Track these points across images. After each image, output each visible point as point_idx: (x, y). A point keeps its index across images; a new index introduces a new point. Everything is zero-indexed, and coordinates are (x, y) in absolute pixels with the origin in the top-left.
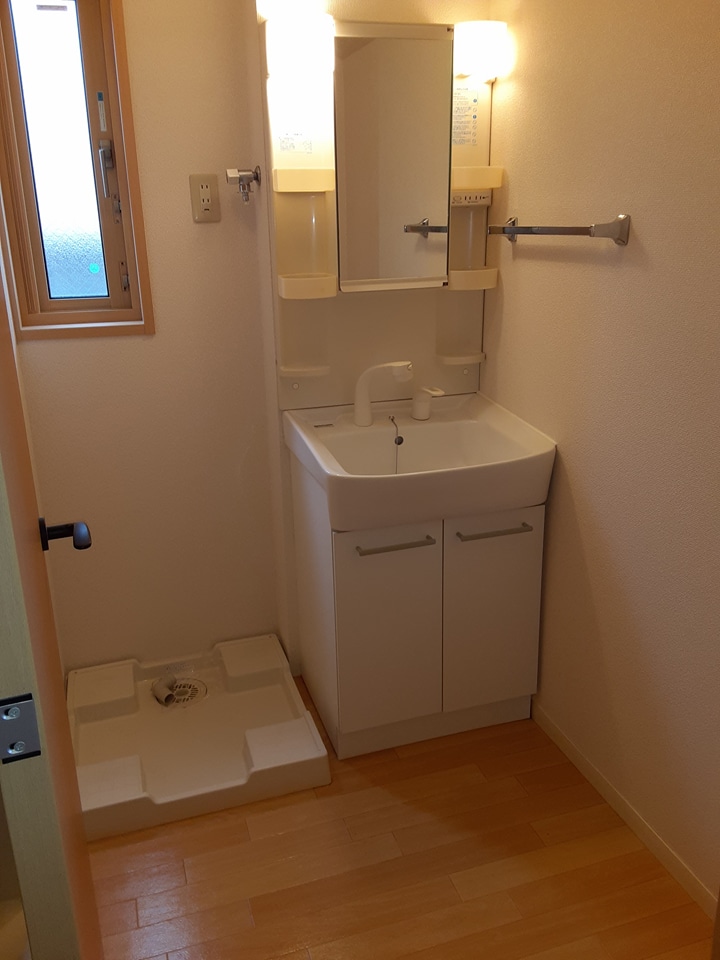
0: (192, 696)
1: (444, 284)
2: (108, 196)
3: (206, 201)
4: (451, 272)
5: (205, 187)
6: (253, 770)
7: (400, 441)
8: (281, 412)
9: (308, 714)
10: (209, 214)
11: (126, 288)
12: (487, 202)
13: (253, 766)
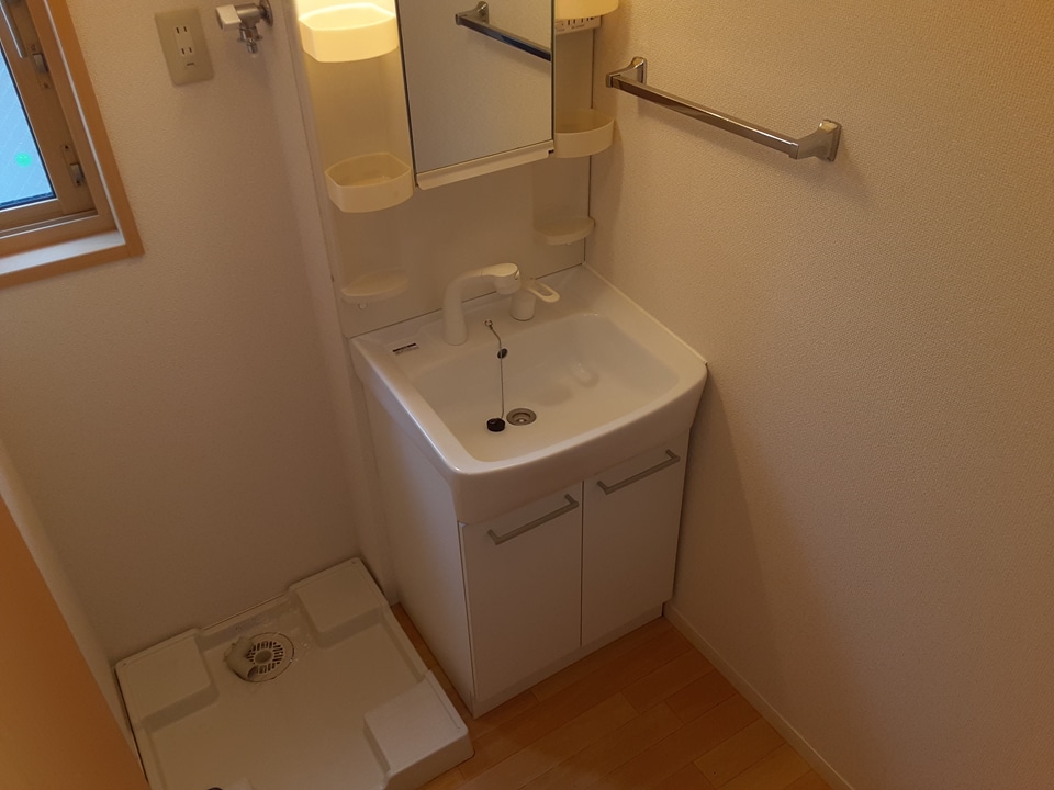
0: (277, 660)
1: (550, 152)
2: (24, 54)
3: (187, 51)
4: (557, 134)
5: (182, 29)
6: (392, 773)
7: (503, 354)
8: (346, 340)
9: (430, 675)
10: (194, 69)
11: (80, 180)
12: (595, 24)
13: (389, 769)
